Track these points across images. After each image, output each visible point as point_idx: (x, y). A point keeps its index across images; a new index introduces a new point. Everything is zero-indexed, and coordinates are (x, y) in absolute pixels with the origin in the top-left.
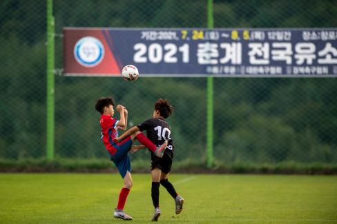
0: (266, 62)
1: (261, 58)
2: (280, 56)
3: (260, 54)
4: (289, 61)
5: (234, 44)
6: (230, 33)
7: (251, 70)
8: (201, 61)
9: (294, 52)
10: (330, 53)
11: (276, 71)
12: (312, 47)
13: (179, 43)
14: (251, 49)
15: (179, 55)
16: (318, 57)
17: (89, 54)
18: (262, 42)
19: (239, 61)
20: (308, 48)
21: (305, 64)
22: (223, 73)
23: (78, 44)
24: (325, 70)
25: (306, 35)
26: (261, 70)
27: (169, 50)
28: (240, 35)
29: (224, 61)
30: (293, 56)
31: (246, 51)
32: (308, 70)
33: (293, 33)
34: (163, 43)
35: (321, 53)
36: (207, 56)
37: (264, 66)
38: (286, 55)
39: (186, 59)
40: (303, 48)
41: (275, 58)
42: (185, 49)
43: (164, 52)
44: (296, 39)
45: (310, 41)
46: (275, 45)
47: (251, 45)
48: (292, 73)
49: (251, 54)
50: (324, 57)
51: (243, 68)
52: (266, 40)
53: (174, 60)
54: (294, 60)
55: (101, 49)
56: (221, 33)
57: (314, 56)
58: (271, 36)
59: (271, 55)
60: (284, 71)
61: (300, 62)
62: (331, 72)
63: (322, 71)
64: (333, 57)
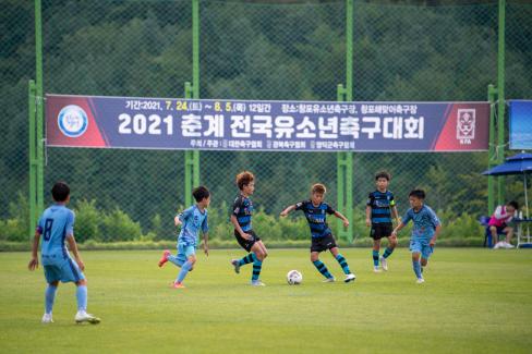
0: (248, 135)
1: (243, 131)
2: (261, 129)
3: (241, 127)
4: (269, 135)
5: (216, 116)
6: (213, 104)
7: (234, 145)
8: (185, 133)
9: (275, 126)
10: (308, 127)
11: (256, 145)
12: (291, 120)
13: (163, 115)
14: (233, 122)
15: (163, 126)
16: (297, 131)
18: (244, 114)
19: (222, 135)
20: (287, 122)
21: (284, 139)
22: (207, 146)
23: (61, 113)
24: (303, 144)
25: (285, 108)
26: (243, 144)
27: (154, 121)
28: (223, 106)
29: (207, 134)
30: (272, 129)
31: (228, 123)
32: (287, 144)
33: (272, 104)
34: (147, 113)
35: (299, 127)
36: (192, 128)
37: (245, 139)
38: (267, 128)
39: (170, 131)
40: (282, 122)
41: (256, 131)
42: (169, 120)
43: (149, 123)
44: (276, 112)
45: (289, 114)
46: (256, 118)
47: (233, 118)
48: (272, 147)
49: (233, 126)
50: (302, 131)
51: (225, 141)
52: (247, 112)
53: (159, 132)
54: (274, 134)
55: (84, 119)
56: (204, 104)
57: (293, 130)
58: (252, 108)
59: (252, 129)
60: (264, 145)
61: (279, 136)
62: (308, 146)
63: (300, 145)
64: (311, 131)
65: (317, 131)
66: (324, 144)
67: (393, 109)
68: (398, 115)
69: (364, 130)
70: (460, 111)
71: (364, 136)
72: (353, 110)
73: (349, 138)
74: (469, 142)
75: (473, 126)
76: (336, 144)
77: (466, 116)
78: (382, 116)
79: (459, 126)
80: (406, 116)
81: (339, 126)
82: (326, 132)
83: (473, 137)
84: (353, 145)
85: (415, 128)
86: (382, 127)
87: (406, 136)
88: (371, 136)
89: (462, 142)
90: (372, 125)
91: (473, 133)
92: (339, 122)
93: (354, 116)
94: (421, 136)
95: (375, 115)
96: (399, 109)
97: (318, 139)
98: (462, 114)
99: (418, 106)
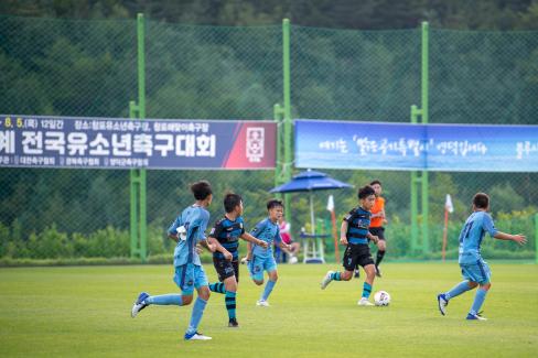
0: (40, 152)
1: (35, 147)
2: (54, 145)
3: (33, 143)
4: (62, 151)
5: (7, 132)
6: (3, 120)
7: (26, 161)
9: (67, 143)
10: (101, 144)
11: (49, 161)
12: (84, 137)
14: (25, 138)
16: (90, 148)
18: (36, 130)
19: (13, 151)
20: (80, 138)
21: (77, 155)
24: (97, 161)
25: (78, 125)
26: (35, 160)
28: (14, 121)
30: (65, 146)
31: (19, 139)
32: (80, 161)
33: (65, 121)
35: (93, 144)
37: (37, 156)
38: (59, 145)
40: (75, 138)
41: (48, 148)
44: (69, 129)
45: (82, 131)
46: (48, 134)
47: (24, 134)
48: (65, 164)
49: (25, 142)
50: (95, 148)
51: (16, 158)
52: (39, 128)
54: (67, 150)
57: (86, 147)
58: (45, 124)
59: (44, 145)
60: (57, 162)
61: (73, 153)
62: (102, 163)
63: (94, 162)
64: (104, 148)
65: (111, 148)
66: (118, 161)
67: (185, 127)
68: (190, 133)
69: (158, 147)
70: (249, 129)
71: (157, 153)
72: (146, 127)
73: (143, 155)
74: (258, 160)
75: (262, 144)
76: (129, 162)
77: (255, 135)
78: (175, 134)
79: (249, 144)
80: (198, 134)
81: (132, 143)
82: (120, 149)
83: (262, 155)
84: (146, 162)
85: (206, 146)
86: (174, 144)
87: (199, 154)
88: (164, 154)
89: (251, 160)
90: (165, 142)
91: (262, 152)
92: (133, 139)
93: (147, 133)
94: (212, 153)
95: (168, 132)
96: (191, 127)
97: (111, 156)
98: (251, 132)
99: (210, 124)
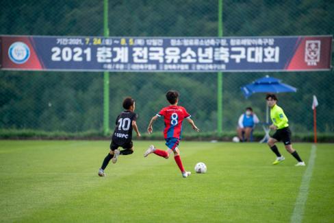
0: (145, 61)
1: (142, 58)
2: (155, 57)
3: (141, 55)
4: (161, 60)
5: (123, 48)
6: (120, 40)
7: (135, 67)
8: (99, 60)
9: (165, 55)
10: (190, 55)
11: (152, 67)
12: (178, 51)
13: (84, 47)
14: (134, 52)
15: (84, 56)
16: (182, 58)
17: (19, 54)
18: (143, 47)
19: (126, 60)
20: (174, 51)
21: (172, 63)
22: (115, 69)
23: (11, 47)
24: (187, 67)
25: (173, 42)
26: (142, 67)
27: (77, 52)
28: (127, 41)
29: (115, 60)
30: (164, 57)
31: (131, 53)
32: (174, 67)
33: (164, 40)
34: (72, 47)
35: (184, 55)
36: (104, 56)
37: (144, 64)
38: (159, 56)
39: (89, 58)
40: (171, 51)
41: (151, 58)
42: (88, 51)
43: (73, 54)
44: (166, 45)
45: (176, 46)
46: (152, 49)
47: (135, 49)
48: (163, 69)
49: (135, 55)
50: (185, 58)
51: (129, 65)
52: (145, 45)
53: (80, 59)
54: (165, 60)
56: (113, 40)
57: (179, 57)
58: (149, 42)
59: (149, 56)
60: (158, 68)
61: (169, 61)
62: (190, 68)
63: (184, 68)
64: (192, 58)
65: (197, 58)
66: (203, 67)
67: (254, 42)
68: (259, 46)
69: (233, 57)
70: (307, 42)
71: (232, 61)
72: (223, 42)
73: (220, 62)
74: (315, 64)
75: (318, 52)
76: (211, 67)
77: (313, 46)
78: (246, 47)
79: (307, 52)
80: (265, 46)
81: (213, 54)
82: (204, 58)
83: (318, 60)
84: (223, 67)
85: (272, 54)
86: (246, 54)
87: (265, 60)
88: (238, 61)
89: (309, 64)
90: (239, 53)
91: (318, 57)
92: (214, 51)
93: (225, 47)
94: (277, 60)
95: (241, 46)
96: (260, 42)
97: (198, 63)
98: (310, 44)
99: (275, 39)
